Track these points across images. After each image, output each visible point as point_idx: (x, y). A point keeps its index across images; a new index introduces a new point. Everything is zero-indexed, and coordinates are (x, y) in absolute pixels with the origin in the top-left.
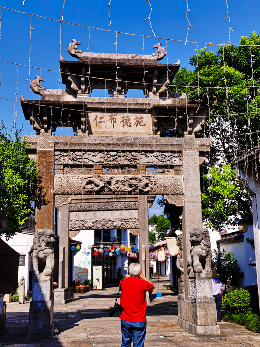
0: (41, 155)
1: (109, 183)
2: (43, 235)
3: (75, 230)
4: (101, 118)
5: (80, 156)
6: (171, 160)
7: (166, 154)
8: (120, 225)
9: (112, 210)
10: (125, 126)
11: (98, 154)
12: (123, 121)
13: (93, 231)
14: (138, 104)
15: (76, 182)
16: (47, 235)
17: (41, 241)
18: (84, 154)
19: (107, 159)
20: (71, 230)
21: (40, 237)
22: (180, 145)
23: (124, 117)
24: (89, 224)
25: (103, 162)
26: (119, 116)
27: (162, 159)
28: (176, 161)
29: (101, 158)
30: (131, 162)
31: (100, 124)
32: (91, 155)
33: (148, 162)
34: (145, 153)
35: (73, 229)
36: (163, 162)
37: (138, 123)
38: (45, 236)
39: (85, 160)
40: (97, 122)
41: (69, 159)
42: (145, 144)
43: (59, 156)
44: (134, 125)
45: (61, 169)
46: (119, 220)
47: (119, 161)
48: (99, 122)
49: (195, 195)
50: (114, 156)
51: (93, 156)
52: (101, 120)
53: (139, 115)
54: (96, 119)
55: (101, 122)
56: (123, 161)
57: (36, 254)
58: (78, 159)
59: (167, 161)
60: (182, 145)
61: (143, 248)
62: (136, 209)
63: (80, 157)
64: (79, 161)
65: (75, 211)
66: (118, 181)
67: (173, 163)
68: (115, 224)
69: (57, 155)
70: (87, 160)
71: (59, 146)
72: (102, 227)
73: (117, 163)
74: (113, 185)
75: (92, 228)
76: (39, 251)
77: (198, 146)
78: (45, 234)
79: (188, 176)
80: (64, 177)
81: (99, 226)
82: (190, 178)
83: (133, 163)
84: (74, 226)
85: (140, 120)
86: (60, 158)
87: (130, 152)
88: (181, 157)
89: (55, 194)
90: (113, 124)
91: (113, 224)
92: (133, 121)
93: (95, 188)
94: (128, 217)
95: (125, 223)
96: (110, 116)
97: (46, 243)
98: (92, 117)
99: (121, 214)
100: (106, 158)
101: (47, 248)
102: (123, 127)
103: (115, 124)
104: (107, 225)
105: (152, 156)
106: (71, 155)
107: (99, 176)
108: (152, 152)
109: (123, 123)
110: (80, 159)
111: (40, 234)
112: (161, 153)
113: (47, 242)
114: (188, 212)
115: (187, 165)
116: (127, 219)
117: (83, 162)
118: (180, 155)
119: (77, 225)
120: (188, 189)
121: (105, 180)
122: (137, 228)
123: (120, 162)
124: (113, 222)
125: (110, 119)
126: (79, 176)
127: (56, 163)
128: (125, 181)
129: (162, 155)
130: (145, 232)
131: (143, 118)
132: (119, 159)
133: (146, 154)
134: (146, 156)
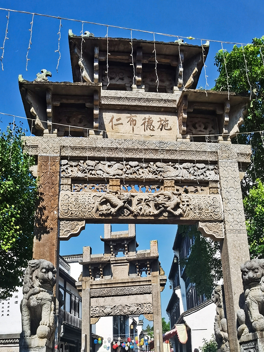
0: (43, 163)
1: (130, 202)
2: (37, 268)
3: (95, 317)
4: (118, 120)
5: (93, 166)
6: (205, 174)
7: (198, 165)
8: (135, 311)
9: (128, 295)
10: (147, 130)
11: (114, 164)
12: (144, 124)
13: (112, 317)
14: (162, 100)
15: (87, 201)
16: (43, 268)
17: (34, 278)
18: (98, 163)
19: (126, 171)
20: (92, 317)
21: (33, 271)
22: (214, 152)
23: (145, 119)
24: (108, 310)
25: (122, 175)
26: (140, 118)
27: (194, 173)
28: (211, 175)
29: (119, 169)
30: (156, 176)
31: (117, 127)
32: (107, 165)
33: (177, 176)
34: (172, 164)
35: (94, 316)
36: (196, 176)
37: (162, 127)
38: (39, 270)
39: (99, 172)
40: (113, 124)
41: (79, 170)
42: (173, 150)
43: (66, 167)
44: (158, 129)
45: (68, 185)
46: (135, 305)
47: (141, 173)
48: (116, 125)
49: (238, 220)
50: (135, 167)
51: (109, 166)
52: (118, 122)
53: (163, 117)
54: (111, 121)
55: (118, 124)
56: (146, 175)
57: (27, 300)
58: (91, 170)
59: (201, 175)
60: (217, 152)
61: (158, 334)
62: (150, 293)
63: (93, 168)
64: (91, 174)
65: (96, 297)
66: (141, 199)
67: (208, 178)
68: (131, 309)
69: (64, 165)
70: (101, 172)
71: (67, 151)
72: (120, 312)
73: (139, 177)
74: (135, 205)
75: (111, 314)
76: (31, 295)
77: (236, 154)
78: (41, 267)
79: (227, 193)
80: (72, 195)
81: (117, 312)
82: (230, 197)
83: (159, 177)
84: (94, 312)
85: (165, 123)
86: (67, 169)
87: (155, 161)
88: (216, 169)
89: (60, 220)
90: (133, 127)
91: (130, 310)
92: (156, 124)
93: (111, 210)
94: (143, 302)
95: (140, 308)
96: (128, 117)
97: (41, 280)
98: (107, 118)
99: (136, 299)
100: (124, 170)
101: (42, 291)
102: (145, 131)
103: (134, 127)
104: (124, 310)
105: (182, 168)
106: (82, 165)
107: (116, 193)
108: (182, 162)
109: (145, 126)
110: (92, 170)
111: (32, 267)
112: (192, 164)
113: (43, 280)
114: (232, 244)
115: (225, 179)
116: (142, 304)
117: (96, 174)
118: (215, 167)
119: (97, 311)
120: (230, 212)
121: (124, 198)
122: (151, 313)
123: (142, 175)
124: (129, 307)
125: (129, 121)
126: (91, 193)
127: (62, 175)
128: (150, 201)
129: (193, 167)
130: (158, 316)
131: (168, 121)
132: (141, 170)
133: (174, 165)
134: (175, 168)
